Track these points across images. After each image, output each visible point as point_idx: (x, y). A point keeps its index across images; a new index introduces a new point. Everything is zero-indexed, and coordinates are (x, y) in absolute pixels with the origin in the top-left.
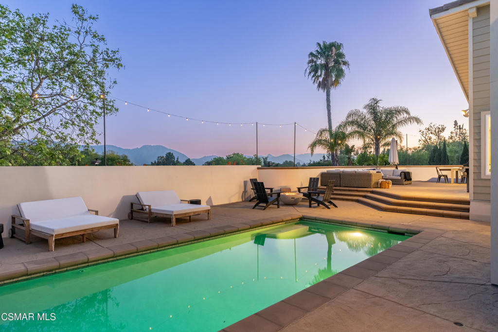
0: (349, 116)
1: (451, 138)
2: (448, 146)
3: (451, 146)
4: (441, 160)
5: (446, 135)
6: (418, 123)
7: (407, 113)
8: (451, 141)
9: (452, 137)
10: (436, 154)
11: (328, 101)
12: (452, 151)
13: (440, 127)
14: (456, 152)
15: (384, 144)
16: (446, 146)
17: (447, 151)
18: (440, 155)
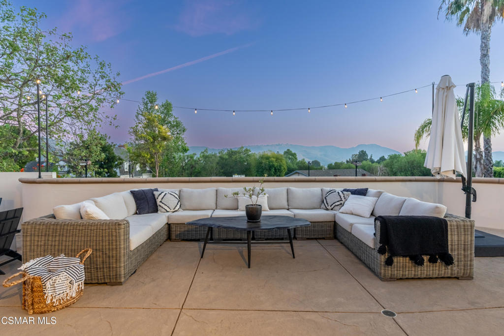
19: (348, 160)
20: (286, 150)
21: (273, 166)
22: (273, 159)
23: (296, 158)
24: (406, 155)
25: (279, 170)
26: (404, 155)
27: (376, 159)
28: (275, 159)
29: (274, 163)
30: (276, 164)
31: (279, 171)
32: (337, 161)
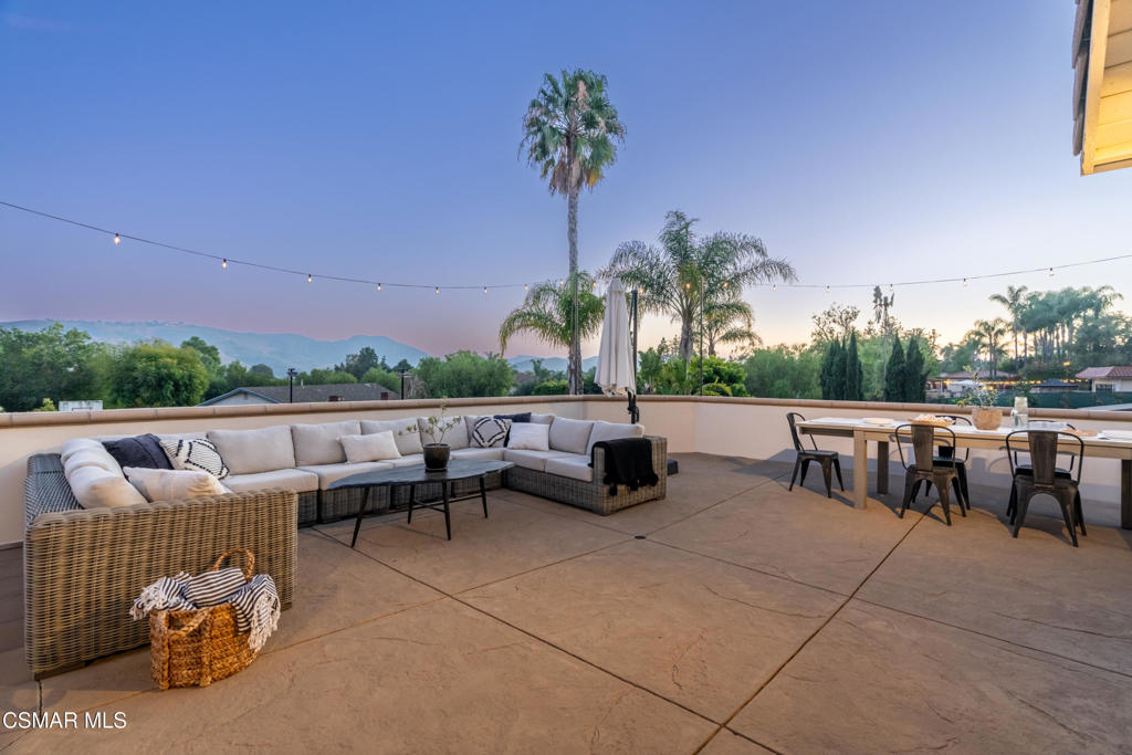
0: (619, 257)
1: (869, 332)
2: (863, 345)
3: (867, 345)
4: (845, 372)
5: (860, 325)
6: (785, 277)
7: (761, 251)
8: (868, 337)
9: (870, 330)
10: (837, 359)
11: (572, 219)
12: (870, 354)
13: (849, 310)
14: (878, 356)
15: (727, 334)
16: (858, 344)
17: (859, 353)
18: (843, 360)
19: (339, 365)
20: (188, 339)
21: (170, 376)
22: (169, 360)
23: (217, 360)
24: (449, 360)
25: (186, 386)
26: (446, 361)
27: (392, 364)
28: (175, 361)
29: (172, 371)
30: (178, 373)
31: (186, 389)
32: (318, 368)
